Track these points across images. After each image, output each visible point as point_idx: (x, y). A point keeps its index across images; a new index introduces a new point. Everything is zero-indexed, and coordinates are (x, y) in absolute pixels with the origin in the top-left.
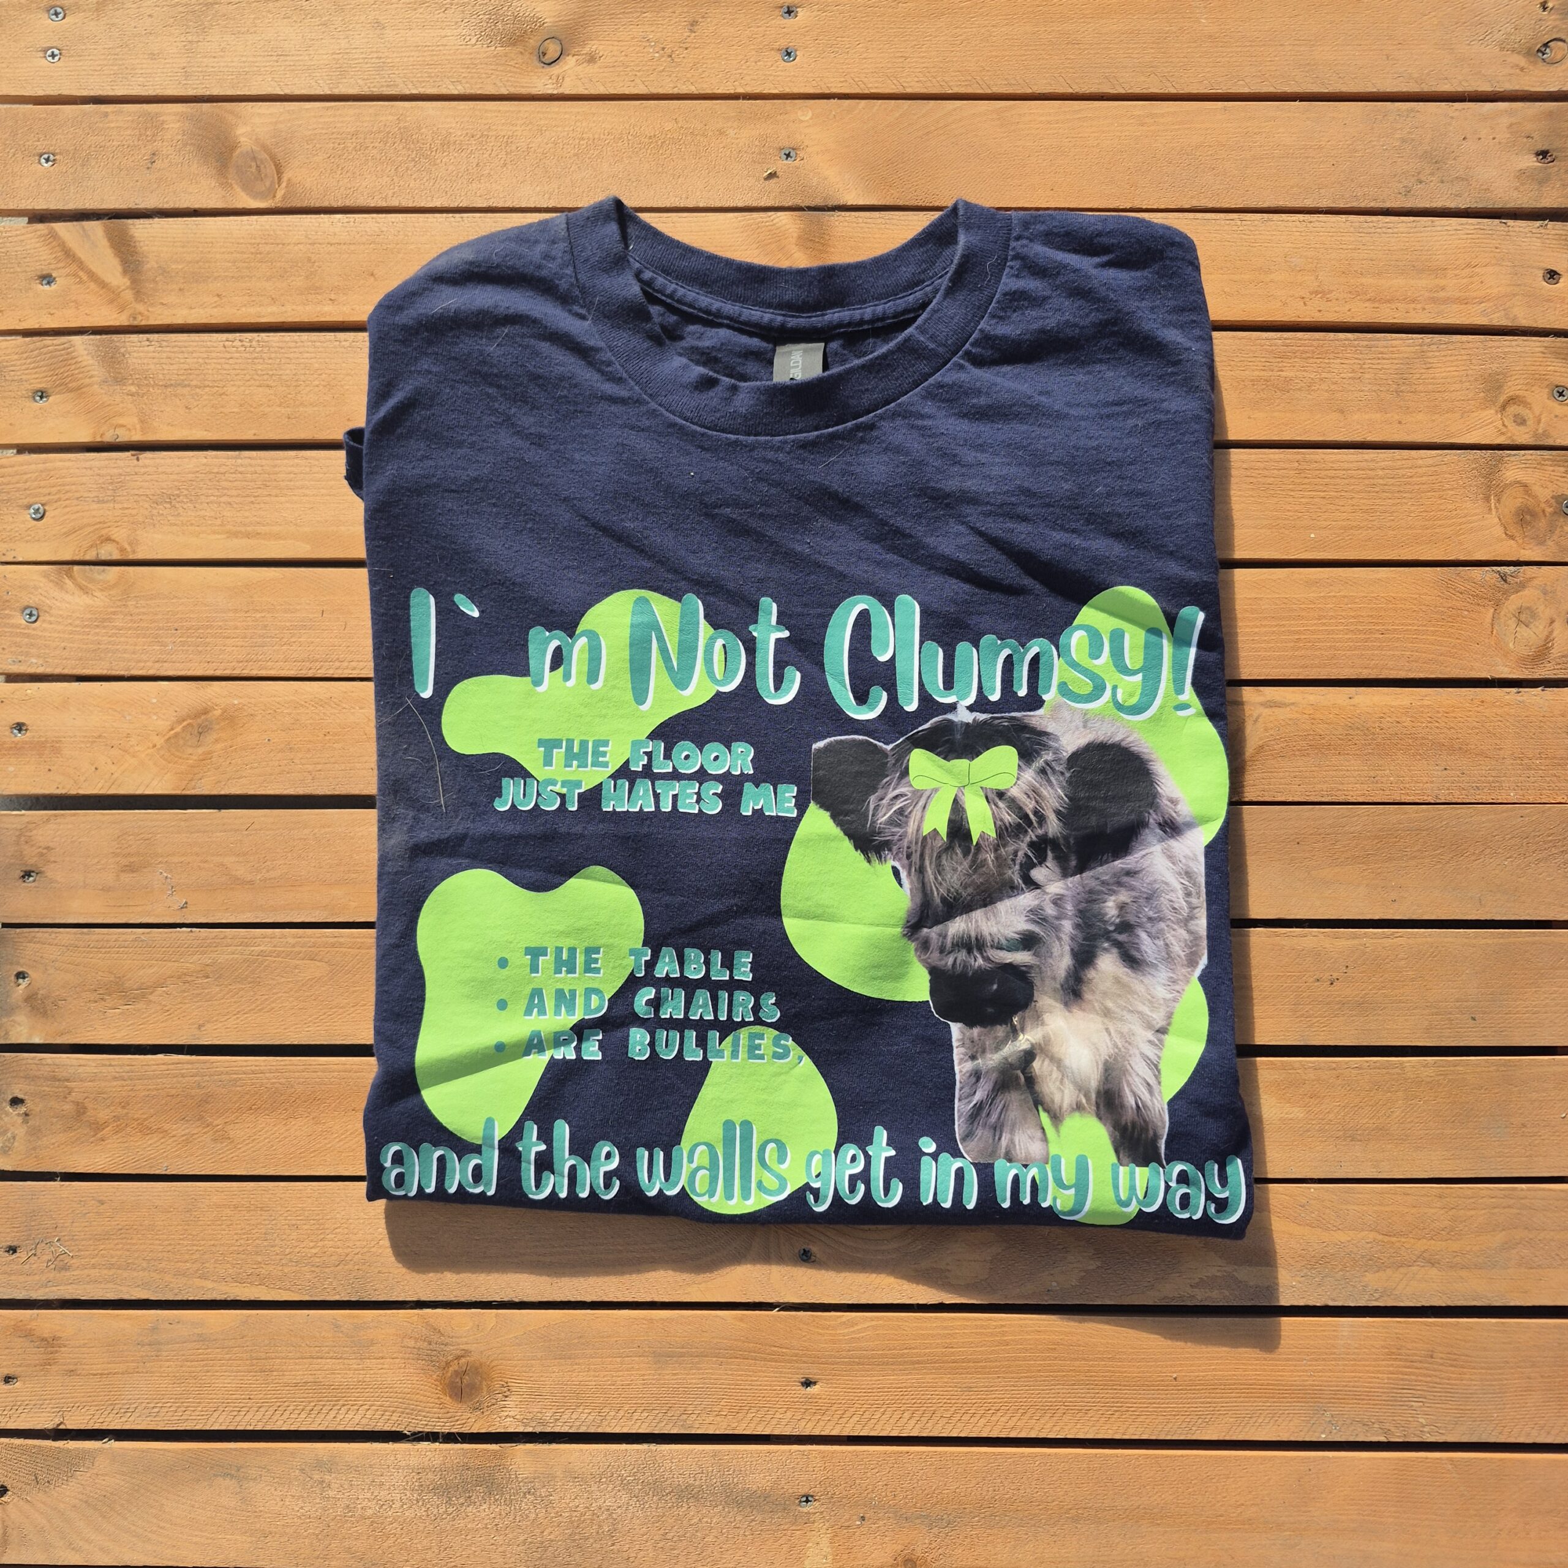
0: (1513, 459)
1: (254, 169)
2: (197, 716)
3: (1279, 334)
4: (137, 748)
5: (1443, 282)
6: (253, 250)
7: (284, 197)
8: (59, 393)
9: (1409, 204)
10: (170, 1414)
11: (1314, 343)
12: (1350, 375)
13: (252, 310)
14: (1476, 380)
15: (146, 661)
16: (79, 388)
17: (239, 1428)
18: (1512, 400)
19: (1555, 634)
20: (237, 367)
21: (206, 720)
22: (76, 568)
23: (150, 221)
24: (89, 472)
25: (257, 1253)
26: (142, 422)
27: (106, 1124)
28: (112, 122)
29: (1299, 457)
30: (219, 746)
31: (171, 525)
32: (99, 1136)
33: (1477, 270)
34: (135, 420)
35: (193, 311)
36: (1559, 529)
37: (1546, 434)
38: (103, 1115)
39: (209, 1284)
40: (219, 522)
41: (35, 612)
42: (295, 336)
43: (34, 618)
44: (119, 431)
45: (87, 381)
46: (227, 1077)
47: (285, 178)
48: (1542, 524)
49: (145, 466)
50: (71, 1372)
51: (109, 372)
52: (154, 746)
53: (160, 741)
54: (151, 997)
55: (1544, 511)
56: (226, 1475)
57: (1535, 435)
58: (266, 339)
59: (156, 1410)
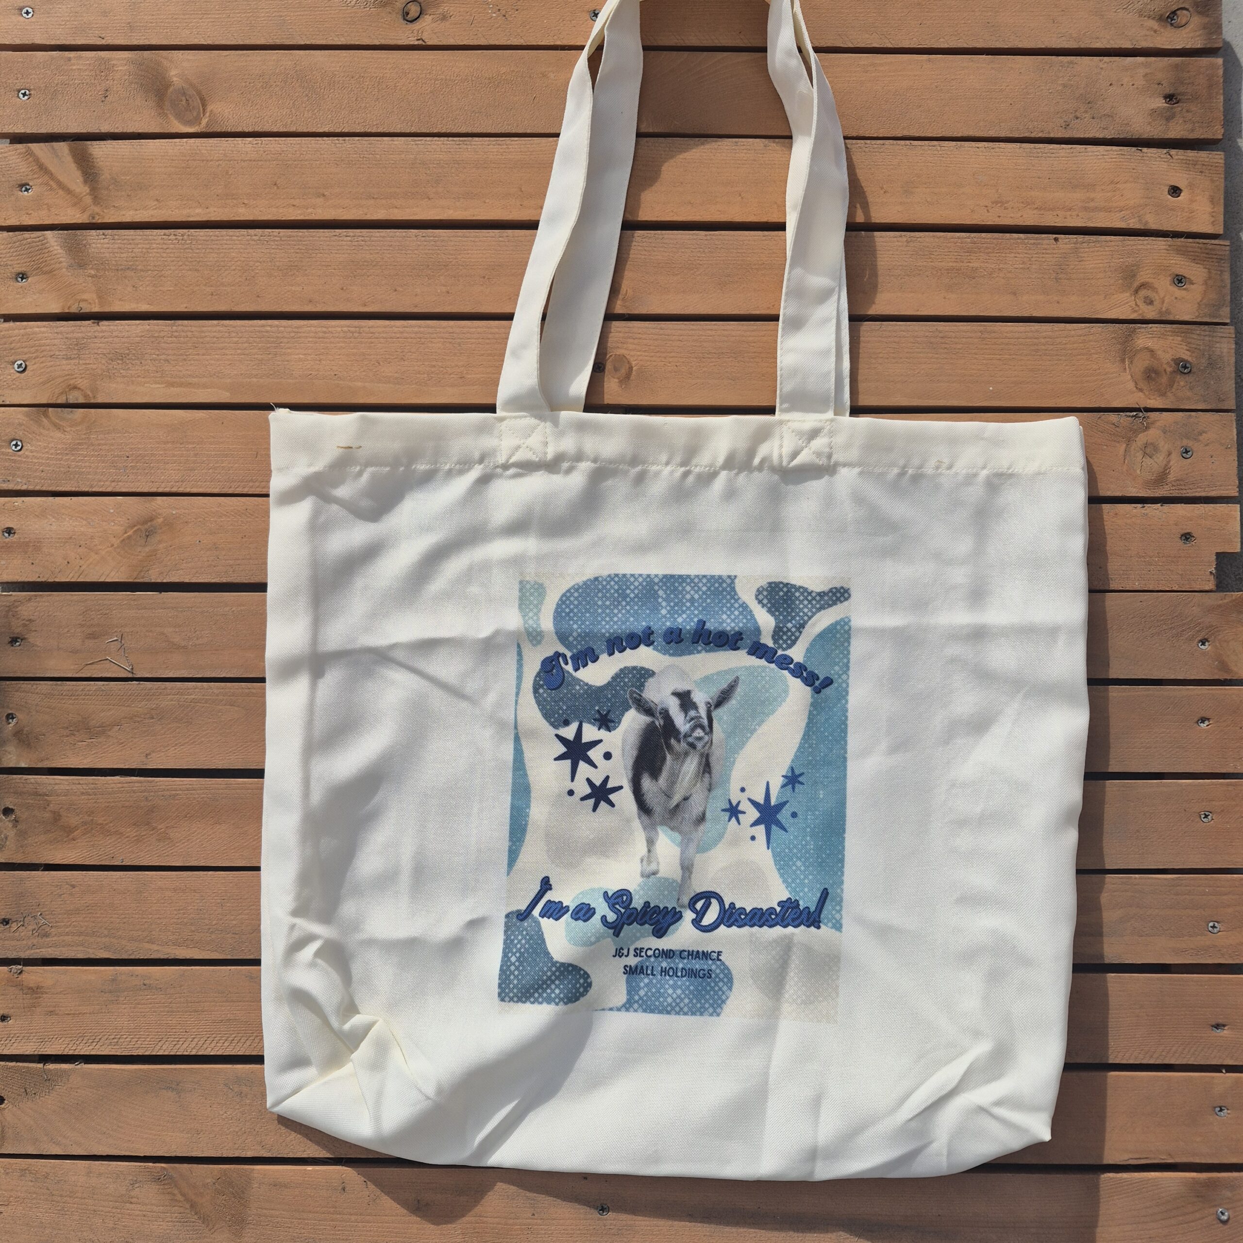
0: (1143, 330)
1: (184, 102)
2: (145, 522)
3: (968, 234)
4: (100, 547)
5: (1092, 195)
6: (184, 165)
7: (207, 125)
8: (36, 275)
9: (1067, 134)
10: (126, 1043)
11: (994, 241)
12: (1021, 266)
13: (186, 212)
14: (1115, 270)
15: (104, 482)
16: (51, 272)
17: (178, 1053)
18: (1143, 286)
19: (1171, 463)
20: (172, 255)
21: (152, 526)
22: (50, 409)
23: (105, 142)
24: (60, 336)
25: (192, 924)
26: (100, 297)
27: (76, 828)
28: (74, 65)
29: (982, 328)
30: (161, 546)
31: (124, 377)
32: (71, 837)
33: (1118, 186)
34: (95, 296)
35: (138, 212)
36: (1176, 384)
37: (1168, 312)
38: (74, 820)
39: (155, 947)
40: (159, 375)
41: (19, 443)
42: (217, 232)
43: (19, 448)
44: (82, 305)
45: (58, 266)
46: (168, 793)
47: (209, 108)
48: (1164, 380)
49: (102, 331)
50: (51, 1013)
51: (74, 259)
52: (112, 545)
53: (116, 542)
54: (110, 733)
55: (1165, 370)
56: (168, 1088)
57: (1160, 312)
58: (195, 234)
59: (116, 1040)
